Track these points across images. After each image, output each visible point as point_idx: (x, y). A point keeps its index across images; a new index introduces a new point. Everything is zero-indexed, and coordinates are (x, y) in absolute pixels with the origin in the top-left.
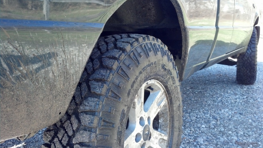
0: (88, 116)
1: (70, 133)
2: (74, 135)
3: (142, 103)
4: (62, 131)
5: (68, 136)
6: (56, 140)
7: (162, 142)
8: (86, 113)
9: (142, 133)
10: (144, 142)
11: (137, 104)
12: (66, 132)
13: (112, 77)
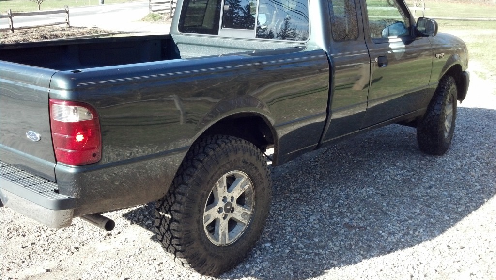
0: (180, 195)
1: (170, 204)
2: (172, 205)
3: (225, 187)
4: (166, 202)
5: (169, 206)
6: (163, 207)
7: (246, 215)
8: (179, 193)
9: (223, 207)
10: (225, 213)
11: (219, 188)
12: (168, 203)
13: (197, 173)
